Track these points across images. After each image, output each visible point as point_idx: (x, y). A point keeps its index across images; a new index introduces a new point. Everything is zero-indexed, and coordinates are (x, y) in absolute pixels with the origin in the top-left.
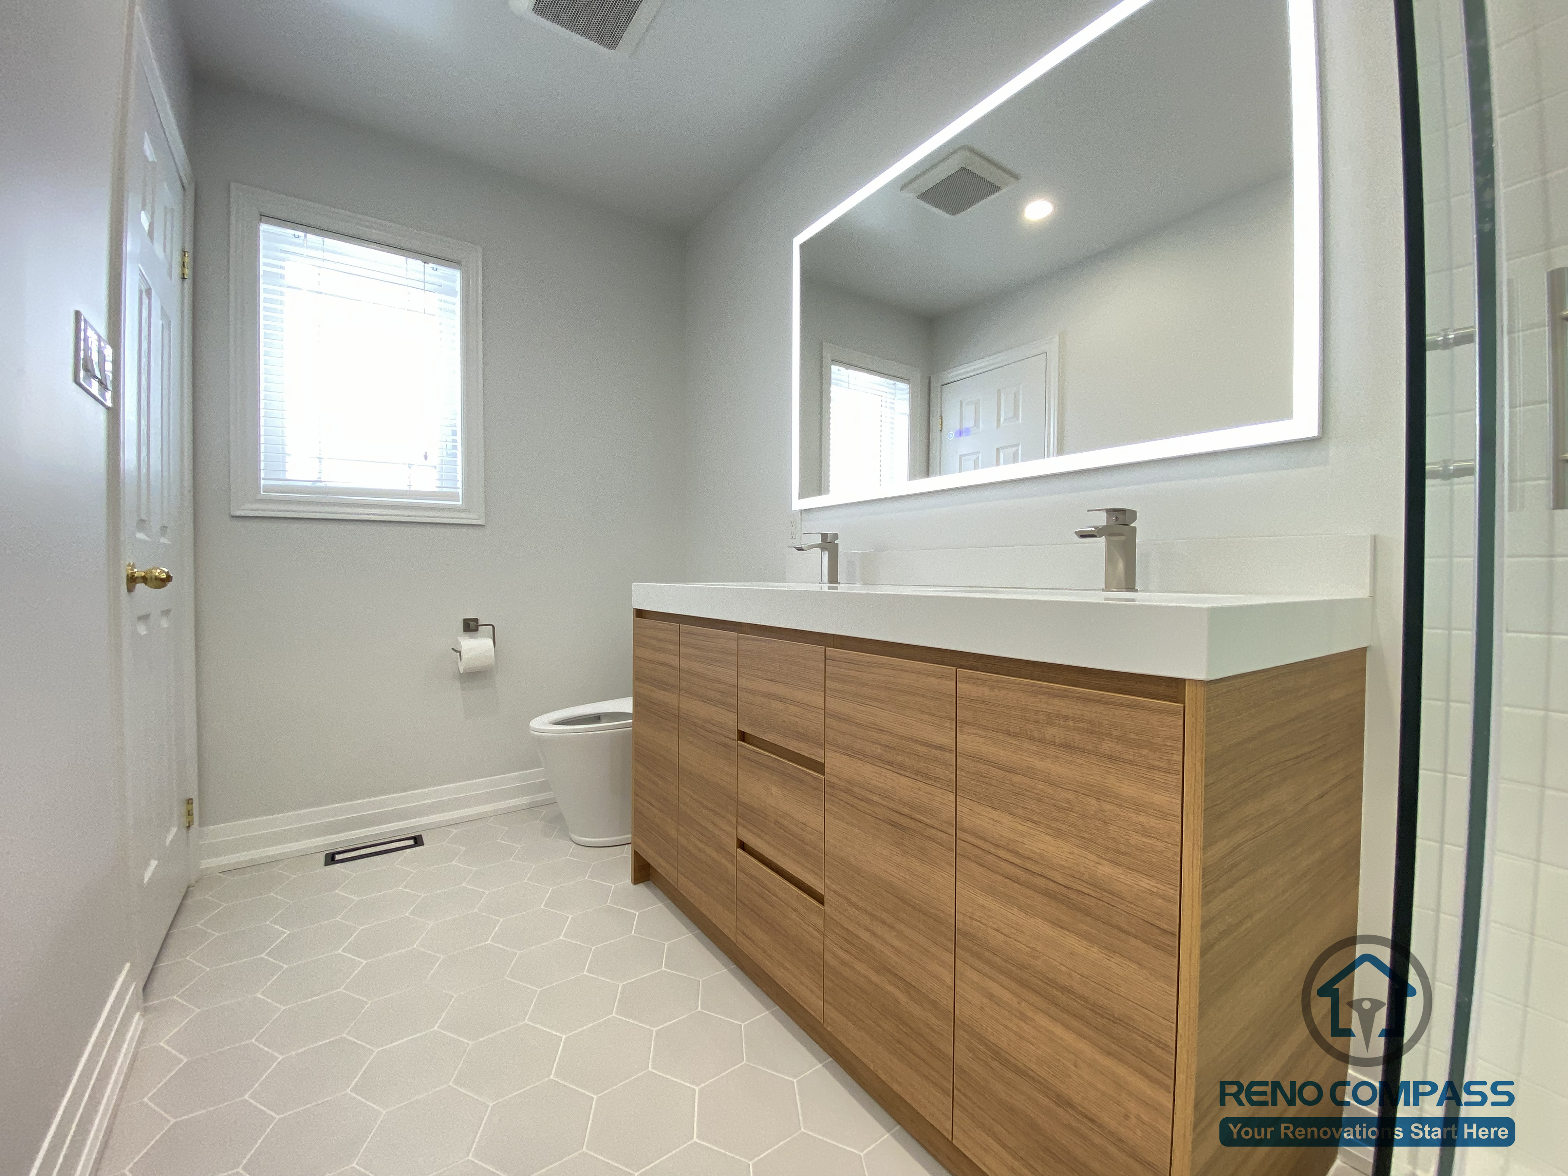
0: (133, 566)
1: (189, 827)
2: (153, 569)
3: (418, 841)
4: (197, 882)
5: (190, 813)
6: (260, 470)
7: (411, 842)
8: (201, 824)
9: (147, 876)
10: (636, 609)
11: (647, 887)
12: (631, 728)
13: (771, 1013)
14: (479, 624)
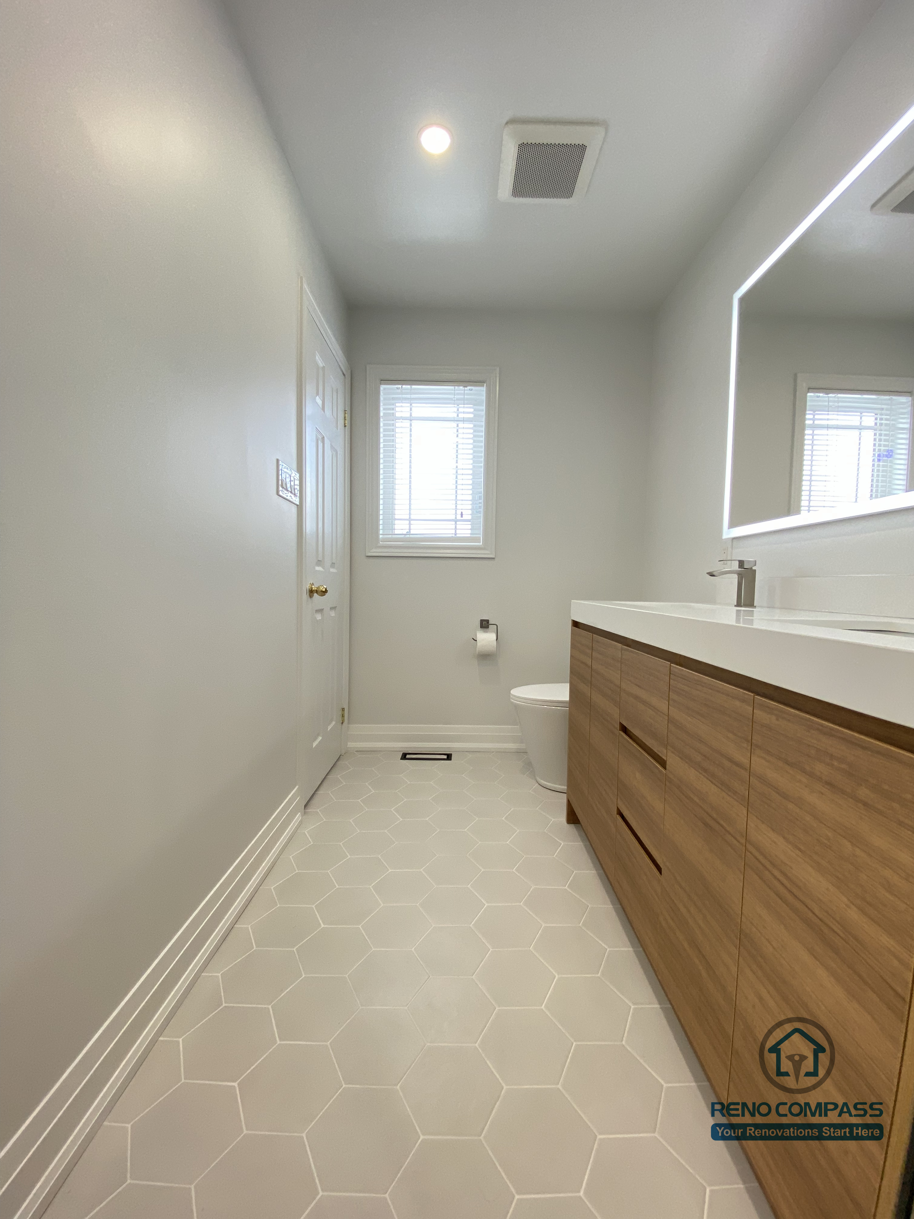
0: (313, 584)
1: (342, 723)
2: (320, 586)
3: (449, 757)
4: (345, 754)
5: (343, 716)
6: (379, 529)
7: (445, 757)
8: (349, 723)
9: (314, 745)
10: (573, 620)
11: (576, 828)
12: (568, 708)
13: (634, 951)
14: (490, 623)
